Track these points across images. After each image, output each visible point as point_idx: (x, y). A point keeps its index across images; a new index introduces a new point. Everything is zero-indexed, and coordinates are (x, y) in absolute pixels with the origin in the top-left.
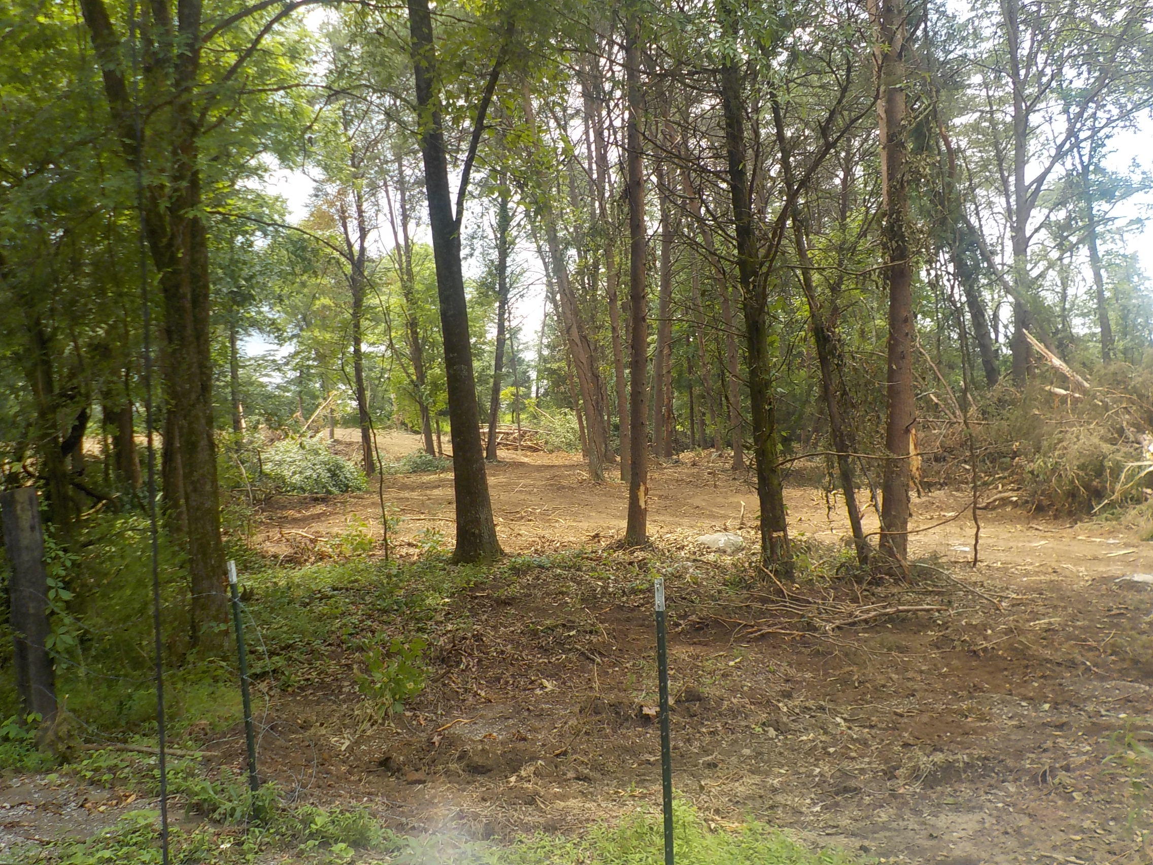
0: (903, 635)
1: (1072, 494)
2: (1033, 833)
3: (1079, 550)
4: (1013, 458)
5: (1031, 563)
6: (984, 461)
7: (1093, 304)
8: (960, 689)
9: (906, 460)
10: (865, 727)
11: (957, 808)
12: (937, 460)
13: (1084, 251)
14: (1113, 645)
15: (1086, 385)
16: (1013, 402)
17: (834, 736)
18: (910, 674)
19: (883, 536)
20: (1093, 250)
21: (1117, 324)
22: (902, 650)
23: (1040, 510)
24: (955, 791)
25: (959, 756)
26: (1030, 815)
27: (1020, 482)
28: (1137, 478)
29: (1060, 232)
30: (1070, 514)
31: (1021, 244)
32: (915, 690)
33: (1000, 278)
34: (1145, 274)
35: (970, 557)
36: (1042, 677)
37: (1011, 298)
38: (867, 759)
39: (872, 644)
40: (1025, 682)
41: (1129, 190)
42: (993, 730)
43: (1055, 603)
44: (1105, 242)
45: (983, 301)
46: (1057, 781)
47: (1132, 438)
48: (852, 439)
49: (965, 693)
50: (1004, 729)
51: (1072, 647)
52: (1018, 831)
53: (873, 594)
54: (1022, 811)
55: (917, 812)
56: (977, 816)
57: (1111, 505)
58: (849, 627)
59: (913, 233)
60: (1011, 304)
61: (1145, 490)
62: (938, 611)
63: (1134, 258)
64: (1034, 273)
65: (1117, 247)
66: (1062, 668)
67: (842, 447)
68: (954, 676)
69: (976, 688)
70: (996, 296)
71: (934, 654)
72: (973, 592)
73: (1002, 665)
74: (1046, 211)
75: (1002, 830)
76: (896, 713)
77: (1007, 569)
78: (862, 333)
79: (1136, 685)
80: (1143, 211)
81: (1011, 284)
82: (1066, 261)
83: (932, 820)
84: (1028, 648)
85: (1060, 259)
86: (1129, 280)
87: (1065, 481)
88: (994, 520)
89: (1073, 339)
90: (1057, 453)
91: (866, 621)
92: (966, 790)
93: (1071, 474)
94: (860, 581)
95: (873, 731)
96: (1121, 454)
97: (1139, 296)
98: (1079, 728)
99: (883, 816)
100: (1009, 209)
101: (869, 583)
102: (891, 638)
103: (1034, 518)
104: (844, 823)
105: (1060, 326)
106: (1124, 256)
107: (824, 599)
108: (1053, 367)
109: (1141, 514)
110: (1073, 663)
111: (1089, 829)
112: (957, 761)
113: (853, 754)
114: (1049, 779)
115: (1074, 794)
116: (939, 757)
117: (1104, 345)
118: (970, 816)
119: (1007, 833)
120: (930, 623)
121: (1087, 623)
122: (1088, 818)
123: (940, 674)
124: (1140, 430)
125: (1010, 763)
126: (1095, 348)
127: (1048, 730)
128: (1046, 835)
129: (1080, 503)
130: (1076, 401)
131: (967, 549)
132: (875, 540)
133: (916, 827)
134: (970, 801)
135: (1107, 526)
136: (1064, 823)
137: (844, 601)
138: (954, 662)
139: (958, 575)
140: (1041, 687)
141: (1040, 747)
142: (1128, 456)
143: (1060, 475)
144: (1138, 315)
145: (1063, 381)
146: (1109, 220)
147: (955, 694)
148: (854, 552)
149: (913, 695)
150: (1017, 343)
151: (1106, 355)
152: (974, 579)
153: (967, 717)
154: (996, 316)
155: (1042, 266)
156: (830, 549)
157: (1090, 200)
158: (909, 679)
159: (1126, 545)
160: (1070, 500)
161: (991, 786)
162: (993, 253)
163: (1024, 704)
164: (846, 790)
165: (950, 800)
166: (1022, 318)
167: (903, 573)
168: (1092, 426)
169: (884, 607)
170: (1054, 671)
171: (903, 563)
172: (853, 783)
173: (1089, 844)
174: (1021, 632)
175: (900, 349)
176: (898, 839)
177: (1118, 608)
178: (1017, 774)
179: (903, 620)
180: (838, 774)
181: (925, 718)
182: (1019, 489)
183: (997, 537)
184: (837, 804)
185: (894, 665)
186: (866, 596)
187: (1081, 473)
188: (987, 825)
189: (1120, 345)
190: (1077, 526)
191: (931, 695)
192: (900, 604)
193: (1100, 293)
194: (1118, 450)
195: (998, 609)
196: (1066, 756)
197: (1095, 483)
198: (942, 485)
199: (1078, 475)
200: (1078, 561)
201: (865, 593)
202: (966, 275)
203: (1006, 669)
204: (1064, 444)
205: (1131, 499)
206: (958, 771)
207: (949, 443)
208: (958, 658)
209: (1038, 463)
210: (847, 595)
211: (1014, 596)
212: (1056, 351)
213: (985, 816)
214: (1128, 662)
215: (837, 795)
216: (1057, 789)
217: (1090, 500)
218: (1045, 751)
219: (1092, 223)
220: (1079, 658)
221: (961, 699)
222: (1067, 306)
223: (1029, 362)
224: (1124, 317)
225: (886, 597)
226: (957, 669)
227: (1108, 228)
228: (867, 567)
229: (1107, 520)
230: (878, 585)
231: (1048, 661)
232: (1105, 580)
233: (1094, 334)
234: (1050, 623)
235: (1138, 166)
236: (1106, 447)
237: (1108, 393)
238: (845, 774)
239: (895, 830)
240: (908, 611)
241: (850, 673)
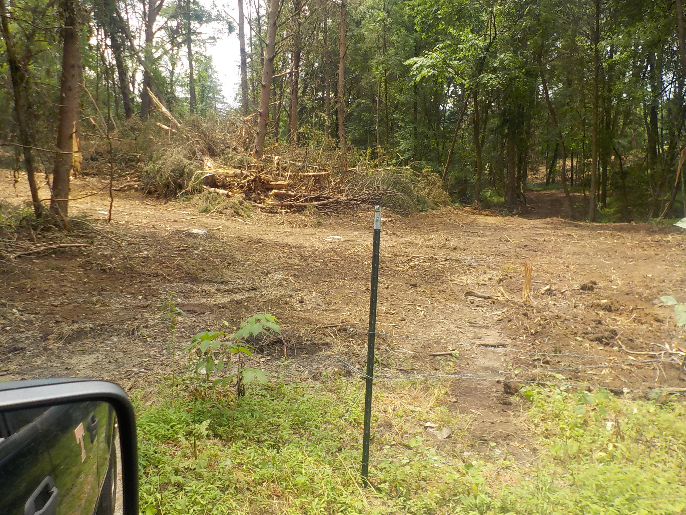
0: (62, 261)
1: (167, 186)
2: (124, 360)
3: (167, 215)
4: (137, 163)
5: (141, 222)
6: (121, 163)
7: (187, 80)
8: (94, 290)
9: (70, 155)
10: (32, 314)
11: (84, 352)
12: (93, 159)
13: (184, 48)
14: (178, 265)
15: (179, 125)
16: (139, 130)
17: (10, 321)
18: (63, 284)
19: (52, 202)
20: (189, 48)
21: (199, 95)
22: (60, 269)
23: (150, 193)
24: (84, 344)
25: (87, 325)
26: (124, 352)
27: (140, 177)
28: (200, 179)
29: (173, 33)
30: (166, 196)
31: (150, 36)
32: (66, 292)
33: (137, 53)
34: (215, 69)
35: (107, 218)
36: (140, 282)
37: (142, 68)
38: (31, 332)
39: (41, 266)
40: (131, 285)
41: (210, 19)
42: (110, 311)
43: (151, 243)
44: (196, 46)
45: (126, 66)
46: (139, 333)
47: (199, 158)
48: (33, 137)
49: (96, 292)
50: (116, 310)
51: (157, 266)
52: (116, 361)
53: (44, 237)
54: (120, 350)
55: (59, 357)
56: (95, 356)
57: (186, 193)
58: (28, 256)
59: (80, 10)
60: (142, 71)
61: (203, 186)
62: (85, 247)
63: (210, 58)
64: (156, 56)
65: (202, 50)
66: (151, 278)
67: (26, 142)
68: (91, 283)
69: (103, 289)
70: (134, 65)
71: (80, 272)
72: (106, 237)
73: (119, 276)
74: (166, 20)
75: (108, 361)
76: (53, 305)
77: (128, 225)
78: (48, 72)
79: (187, 285)
80: (216, 33)
81: (143, 59)
82: (175, 52)
83: (69, 360)
84: (134, 267)
85: (172, 49)
86: (206, 71)
87: (164, 178)
88: (123, 198)
89: (175, 98)
90: (160, 162)
91: (38, 253)
92: (89, 343)
93: (167, 175)
94: (35, 228)
95: (37, 316)
96: (193, 166)
97: (211, 82)
98: (155, 307)
99: (38, 361)
100: (144, 13)
101: (42, 230)
102: (53, 263)
103: (146, 198)
104: (13, 368)
105: (169, 90)
106: (205, 56)
107: (10, 238)
108: (162, 113)
109: (200, 199)
110: (157, 274)
111: (153, 355)
112: (86, 327)
113: (23, 330)
114: (136, 332)
115: (148, 339)
116: (76, 326)
117: (192, 106)
118: (91, 356)
119: (110, 362)
120: (80, 254)
121: (166, 254)
122: (154, 350)
123: (83, 283)
124: (204, 154)
125: (116, 326)
126: (187, 106)
127: (139, 309)
128: (131, 360)
129: (171, 191)
130: (173, 134)
131: (106, 213)
132: (47, 204)
133: (58, 365)
134: (91, 348)
135: (183, 204)
136: (141, 353)
137: (24, 240)
138: (92, 276)
139: (98, 227)
140: (139, 288)
141: (134, 318)
142: (197, 167)
143: (162, 175)
144: (210, 91)
145: (167, 121)
146: (198, 33)
147: (90, 293)
148: (32, 210)
149: (65, 295)
150: (144, 95)
151: (192, 111)
152: (108, 230)
153: (95, 305)
154: (133, 77)
155: (160, 51)
156: (17, 208)
157: (189, 18)
158: (63, 286)
159: (192, 215)
160: (166, 189)
161: (104, 339)
162: (134, 37)
163: (128, 296)
164: (15, 349)
165: (80, 349)
166: (148, 81)
167: (64, 225)
168: (180, 149)
169: (51, 245)
170: (147, 279)
171: (65, 218)
172: (20, 345)
173: (152, 362)
174: (131, 258)
175: (69, 84)
176: (46, 373)
177: (184, 247)
178: (118, 332)
179: (62, 252)
180: (11, 341)
181: (71, 307)
182: (139, 181)
183: (124, 207)
184: (9, 358)
185: (55, 279)
186: (39, 238)
187: (172, 174)
188: (100, 360)
189: (200, 106)
190: (168, 204)
191: (76, 294)
192: (61, 243)
193: (191, 74)
194: (192, 164)
195: (120, 246)
196: (147, 321)
197: (179, 181)
198: (94, 175)
199: (171, 175)
200: (167, 222)
201: (39, 236)
202: (116, 48)
203: (121, 279)
204: (165, 157)
205: (196, 190)
206: (86, 333)
207: (100, 150)
208: (94, 274)
209: (150, 167)
210: (26, 237)
211: (130, 239)
212: (165, 104)
213: (99, 355)
214: (185, 273)
215: (9, 352)
216: (139, 337)
217: (176, 190)
218: (136, 319)
219: (190, 32)
220: (160, 272)
221: (94, 296)
222: (174, 79)
223: (150, 108)
224: (203, 92)
225: (52, 239)
226: (93, 279)
227: (198, 38)
228: (41, 220)
229: (184, 201)
230: (48, 231)
231: (144, 274)
232: (179, 232)
233: (187, 98)
234: (148, 254)
235: (216, 6)
236: (186, 161)
237: (189, 131)
238: (16, 341)
239: (45, 368)
240: (66, 247)
241: (25, 284)
